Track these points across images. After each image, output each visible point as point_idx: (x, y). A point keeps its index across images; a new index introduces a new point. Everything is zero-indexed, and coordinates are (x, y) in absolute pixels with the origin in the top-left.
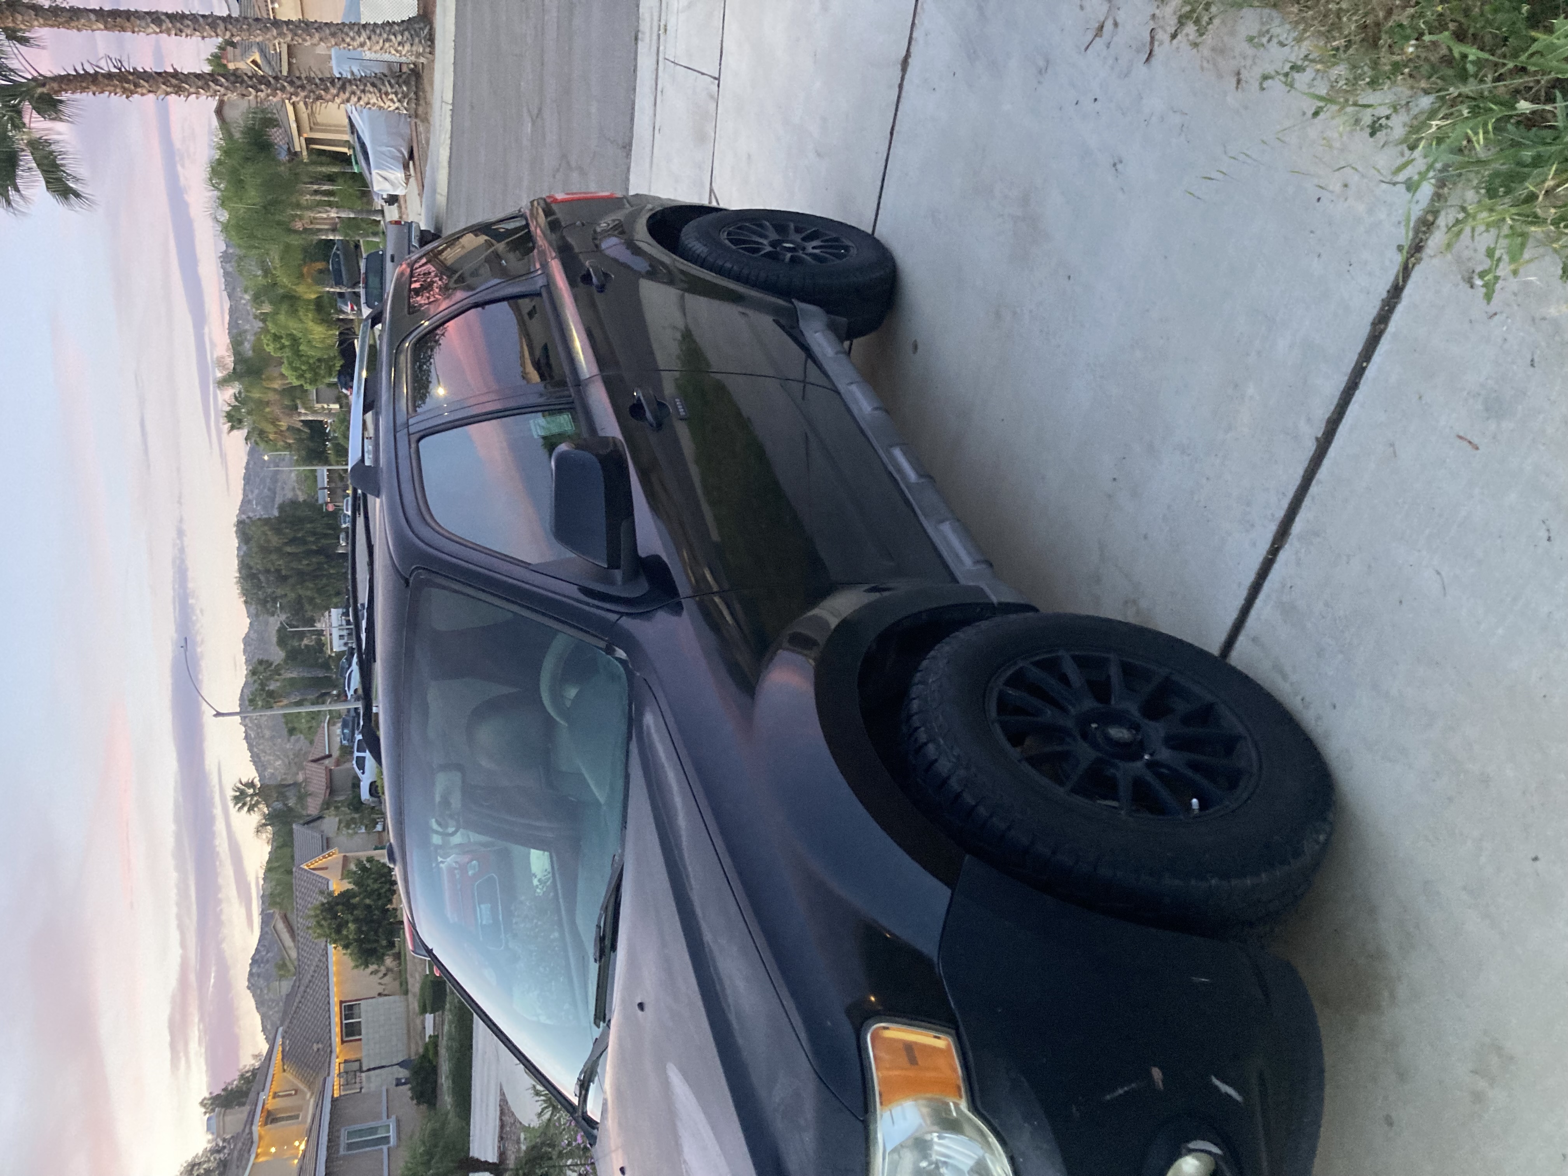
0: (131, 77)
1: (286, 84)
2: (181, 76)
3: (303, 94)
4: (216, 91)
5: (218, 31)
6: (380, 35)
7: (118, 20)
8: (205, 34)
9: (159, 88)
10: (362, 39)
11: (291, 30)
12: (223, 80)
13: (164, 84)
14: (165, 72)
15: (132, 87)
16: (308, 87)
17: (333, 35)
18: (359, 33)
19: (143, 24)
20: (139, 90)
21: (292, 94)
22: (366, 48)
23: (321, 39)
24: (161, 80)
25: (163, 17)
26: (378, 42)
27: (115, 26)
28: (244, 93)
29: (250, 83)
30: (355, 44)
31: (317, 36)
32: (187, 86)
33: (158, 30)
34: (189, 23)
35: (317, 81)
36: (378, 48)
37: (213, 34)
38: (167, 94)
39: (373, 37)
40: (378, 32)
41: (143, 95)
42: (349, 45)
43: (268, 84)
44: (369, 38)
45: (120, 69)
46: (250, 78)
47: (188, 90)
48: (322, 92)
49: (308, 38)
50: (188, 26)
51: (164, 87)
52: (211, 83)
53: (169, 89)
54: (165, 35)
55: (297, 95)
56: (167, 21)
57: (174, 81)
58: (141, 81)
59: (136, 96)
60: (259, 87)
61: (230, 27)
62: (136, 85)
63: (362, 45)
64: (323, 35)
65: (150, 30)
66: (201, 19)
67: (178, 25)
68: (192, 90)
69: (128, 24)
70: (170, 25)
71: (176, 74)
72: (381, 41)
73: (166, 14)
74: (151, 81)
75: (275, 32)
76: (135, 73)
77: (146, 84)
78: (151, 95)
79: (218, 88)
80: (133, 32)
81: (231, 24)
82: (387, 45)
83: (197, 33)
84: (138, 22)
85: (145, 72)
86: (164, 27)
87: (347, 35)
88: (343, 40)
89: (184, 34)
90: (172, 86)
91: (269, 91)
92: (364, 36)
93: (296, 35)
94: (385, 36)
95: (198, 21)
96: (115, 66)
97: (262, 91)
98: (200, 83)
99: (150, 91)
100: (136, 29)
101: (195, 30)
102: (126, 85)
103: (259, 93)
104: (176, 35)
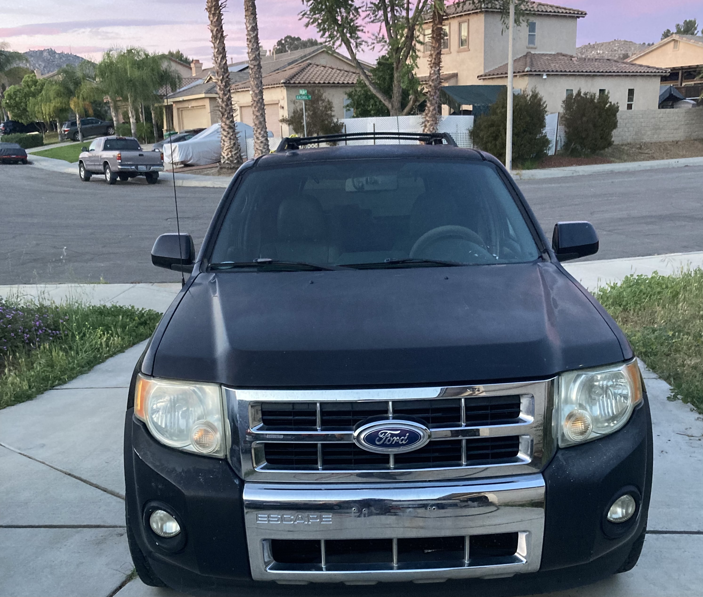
0: (217, 12)
1: (227, 96)
2: (222, 40)
3: (224, 105)
4: (217, 58)
5: (252, 62)
6: (264, 148)
7: (251, 8)
8: (250, 54)
9: (215, 26)
10: (260, 138)
11: (259, 100)
12: (224, 62)
13: (217, 30)
14: (223, 31)
15: (213, 12)
16: (227, 108)
17: (260, 123)
18: (263, 137)
19: (251, 21)
20: (211, 16)
21: (222, 99)
22: (256, 140)
23: (257, 116)
24: (219, 28)
25: (256, 33)
26: (260, 147)
27: (248, 7)
28: (219, 73)
29: (225, 77)
30: (258, 135)
31: (258, 114)
32: (218, 42)
33: (249, 29)
34: (255, 47)
35: (231, 114)
36: (257, 147)
37: (251, 59)
38: (212, 31)
39: (263, 144)
40: (265, 147)
41: (209, 17)
42: (256, 131)
43: (226, 86)
44: (262, 142)
45: (221, 6)
46: (227, 77)
47: (216, 42)
48: (226, 116)
49: (257, 109)
50: (253, 46)
51: (215, 29)
52: (221, 55)
53: (214, 32)
54: (246, 33)
55: (223, 101)
56: (254, 35)
57: (219, 36)
58: (216, 17)
59: (208, 14)
60: (224, 82)
61: (256, 67)
62: (214, 14)
63: (257, 138)
64: (260, 117)
65: (248, 25)
66: (257, 53)
67: (253, 40)
68: (216, 45)
69: (250, 13)
70: (252, 36)
71: (223, 37)
72: (261, 149)
73: (257, 35)
74: (217, 23)
75: (257, 92)
76: (220, 15)
77: (215, 20)
78: (209, 23)
79: (220, 60)
80: (246, 16)
81: (258, 68)
82: (260, 152)
83: (250, 50)
84: (252, 19)
85: (222, 20)
86: (251, 33)
87: (262, 130)
88: (258, 128)
89: (248, 43)
90: (217, 34)
91: (222, 87)
92: (263, 139)
93: (257, 103)
94: (264, 151)
95: (257, 51)
96: (222, 4)
97: (222, 83)
98: (220, 49)
99: (212, 21)
100: (247, 17)
101: (252, 49)
102: (213, 9)
103: (220, 82)
104: (248, 39)
